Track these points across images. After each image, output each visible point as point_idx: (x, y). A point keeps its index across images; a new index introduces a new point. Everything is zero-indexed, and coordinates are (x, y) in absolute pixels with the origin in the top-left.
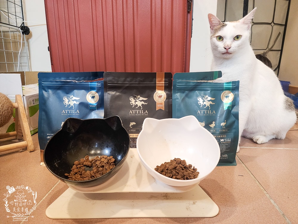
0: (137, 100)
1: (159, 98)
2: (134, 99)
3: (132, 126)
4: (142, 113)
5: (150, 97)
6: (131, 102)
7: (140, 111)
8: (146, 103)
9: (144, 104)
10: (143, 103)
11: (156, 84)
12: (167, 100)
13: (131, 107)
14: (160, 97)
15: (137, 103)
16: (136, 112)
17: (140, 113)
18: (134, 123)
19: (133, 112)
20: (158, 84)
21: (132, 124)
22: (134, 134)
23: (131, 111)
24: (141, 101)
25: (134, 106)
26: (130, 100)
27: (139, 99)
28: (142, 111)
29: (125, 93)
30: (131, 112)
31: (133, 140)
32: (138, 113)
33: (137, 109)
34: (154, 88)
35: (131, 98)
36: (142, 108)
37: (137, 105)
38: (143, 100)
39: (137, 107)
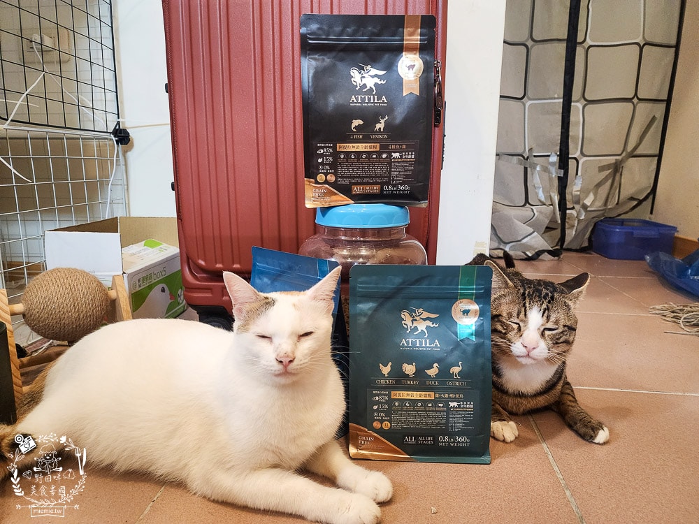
1: (409, 69)
2: (360, 73)
3: (356, 127)
4: (376, 101)
5: (390, 67)
6: (352, 79)
7: (372, 96)
8: (382, 82)
9: (380, 83)
10: (377, 80)
11: (403, 40)
12: (425, 75)
13: (353, 90)
14: (412, 67)
15: (365, 81)
16: (363, 100)
17: (372, 101)
18: (361, 122)
19: (357, 99)
20: (407, 40)
21: (356, 123)
22: (360, 145)
23: (353, 97)
24: (373, 77)
25: (359, 87)
26: (352, 74)
27: (370, 73)
28: (376, 97)
29: (342, 60)
30: (354, 99)
31: (359, 156)
32: (367, 101)
33: (366, 93)
34: (399, 49)
35: (354, 71)
36: (375, 91)
37: (365, 86)
38: (376, 76)
39: (365, 90)
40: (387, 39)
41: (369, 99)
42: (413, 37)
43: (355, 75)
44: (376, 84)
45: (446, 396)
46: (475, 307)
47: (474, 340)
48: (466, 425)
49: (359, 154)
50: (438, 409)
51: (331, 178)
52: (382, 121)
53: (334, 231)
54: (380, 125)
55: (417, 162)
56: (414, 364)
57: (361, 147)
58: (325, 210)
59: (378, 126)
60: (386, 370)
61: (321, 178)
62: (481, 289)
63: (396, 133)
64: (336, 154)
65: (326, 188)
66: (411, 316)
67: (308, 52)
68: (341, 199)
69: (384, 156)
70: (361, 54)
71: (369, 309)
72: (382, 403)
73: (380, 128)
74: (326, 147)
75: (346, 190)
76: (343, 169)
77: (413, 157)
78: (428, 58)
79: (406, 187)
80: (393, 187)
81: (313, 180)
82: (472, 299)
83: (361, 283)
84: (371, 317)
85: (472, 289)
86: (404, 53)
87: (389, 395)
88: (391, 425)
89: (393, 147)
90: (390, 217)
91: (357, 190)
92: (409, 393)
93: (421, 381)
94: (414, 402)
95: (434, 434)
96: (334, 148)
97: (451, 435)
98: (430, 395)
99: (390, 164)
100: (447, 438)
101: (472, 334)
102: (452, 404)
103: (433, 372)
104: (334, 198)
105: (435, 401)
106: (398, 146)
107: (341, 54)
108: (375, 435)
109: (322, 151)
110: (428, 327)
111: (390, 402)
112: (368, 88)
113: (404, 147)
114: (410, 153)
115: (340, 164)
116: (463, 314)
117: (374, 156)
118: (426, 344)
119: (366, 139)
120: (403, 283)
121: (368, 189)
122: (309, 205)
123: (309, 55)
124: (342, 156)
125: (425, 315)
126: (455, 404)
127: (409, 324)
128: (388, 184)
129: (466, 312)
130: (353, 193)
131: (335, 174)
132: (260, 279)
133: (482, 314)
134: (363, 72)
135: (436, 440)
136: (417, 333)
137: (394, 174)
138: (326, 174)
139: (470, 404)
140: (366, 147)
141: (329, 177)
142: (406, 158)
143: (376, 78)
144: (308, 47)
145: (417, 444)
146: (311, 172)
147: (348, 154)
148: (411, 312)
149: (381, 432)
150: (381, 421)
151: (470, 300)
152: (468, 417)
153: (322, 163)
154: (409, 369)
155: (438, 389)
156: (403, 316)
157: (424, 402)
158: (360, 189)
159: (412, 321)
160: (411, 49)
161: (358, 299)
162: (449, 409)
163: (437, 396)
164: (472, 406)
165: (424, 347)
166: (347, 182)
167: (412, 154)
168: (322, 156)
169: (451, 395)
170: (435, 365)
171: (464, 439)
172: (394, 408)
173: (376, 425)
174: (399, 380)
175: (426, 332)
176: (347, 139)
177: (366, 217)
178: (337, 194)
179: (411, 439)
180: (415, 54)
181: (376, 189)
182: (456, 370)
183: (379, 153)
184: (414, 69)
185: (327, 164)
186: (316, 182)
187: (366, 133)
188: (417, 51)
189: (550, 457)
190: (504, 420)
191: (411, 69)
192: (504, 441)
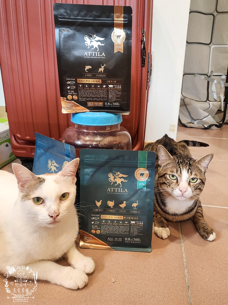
0: (92, 40)
1: (117, 38)
2: (90, 39)
3: (87, 70)
4: (99, 55)
5: (107, 36)
6: (85, 42)
7: (97, 53)
8: (102, 44)
9: (101, 45)
10: (99, 43)
11: (114, 20)
12: (127, 41)
13: (85, 48)
14: (118, 37)
15: (92, 44)
16: (91, 54)
17: (97, 55)
18: (90, 67)
19: (88, 54)
20: (116, 21)
21: (88, 67)
22: (90, 80)
23: (86, 53)
24: (97, 41)
26: (85, 39)
28: (99, 53)
29: (79, 31)
30: (86, 54)
31: (90, 86)
32: (93, 55)
33: (93, 51)
34: (112, 26)
35: (86, 37)
36: (98, 50)
37: (93, 46)
38: (99, 41)
39: (93, 49)
40: (104, 20)
41: (95, 54)
42: (119, 19)
44: (99, 46)
45: (129, 218)
46: (147, 172)
47: (145, 189)
48: (139, 233)
49: (90, 85)
50: (125, 224)
51: (75, 97)
52: (103, 67)
53: (80, 127)
54: (102, 69)
55: (123, 90)
56: (113, 201)
57: (91, 81)
58: (74, 114)
59: (100, 70)
60: (99, 204)
61: (70, 97)
62: (150, 163)
63: (110, 74)
64: (77, 84)
65: (73, 103)
66: (113, 176)
67: (59, 26)
68: (82, 109)
69: (104, 86)
70: (90, 28)
71: (91, 172)
72: (96, 221)
73: (101, 71)
74: (71, 80)
75: (84, 104)
76: (82, 93)
77: (120, 87)
78: (128, 32)
79: (117, 104)
80: (110, 103)
81: (65, 98)
82: (145, 168)
83: (86, 158)
84: (92, 176)
85: (145, 163)
86: (115, 28)
87: (100, 217)
88: (101, 232)
89: (109, 81)
90: (108, 119)
91: (90, 104)
92: (110, 216)
93: (117, 210)
94: (112, 221)
95: (123, 237)
96: (76, 81)
97: (132, 237)
98: (121, 218)
99: (108, 91)
100: (129, 239)
101: (144, 186)
102: (132, 222)
103: (123, 206)
104: (78, 108)
105: (123, 221)
106: (112, 81)
107: (79, 27)
108: (93, 236)
109: (69, 83)
110: (122, 182)
111: (100, 220)
112: (94, 48)
113: (115, 82)
114: (117, 85)
115: (80, 90)
116: (141, 175)
117: (99, 86)
118: (120, 191)
119: (94, 77)
120: (109, 159)
121: (97, 104)
122: (64, 111)
123: (60, 27)
124: (81, 86)
125: (121, 175)
126: (134, 222)
127: (112, 180)
128: (107, 101)
129: (142, 175)
130: (88, 106)
131: (77, 95)
132: (40, 150)
133: (150, 176)
134: (91, 38)
135: (123, 239)
136: (116, 185)
137: (110, 96)
138: (72, 95)
139: (142, 222)
140: (94, 81)
141: (74, 97)
142: (116, 88)
143: (99, 42)
144: (59, 23)
145: (114, 241)
146: (64, 94)
147: (84, 84)
148: (114, 174)
149: (96, 235)
150: (96, 230)
151: (144, 169)
152: (140, 229)
153: (70, 89)
154: (111, 204)
155: (125, 214)
156: (109, 176)
157: (118, 221)
158: (92, 104)
159: (114, 178)
160: (119, 26)
161: (85, 166)
162: (130, 225)
163: (125, 218)
164: (142, 224)
165: (119, 192)
166: (84, 100)
167: (120, 86)
168: (69, 85)
169: (132, 218)
170: (125, 202)
171: (138, 240)
172: (102, 223)
173: (93, 231)
174: (106, 210)
175: (121, 184)
176: (83, 76)
177: (95, 119)
178: (79, 106)
179: (111, 239)
180: (121, 29)
181: (101, 104)
182: (135, 205)
183: (101, 85)
184: (121, 38)
185: (72, 90)
186: (67, 99)
187: (93, 73)
188: (122, 27)
189: (183, 248)
190: (164, 227)
191: (119, 38)
192: (162, 238)
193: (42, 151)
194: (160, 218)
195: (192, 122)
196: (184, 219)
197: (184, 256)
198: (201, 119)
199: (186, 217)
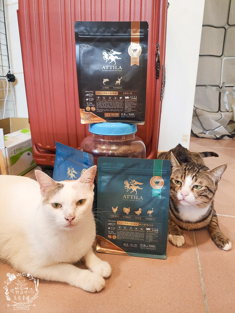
0: (110, 55)
1: (134, 52)
2: (107, 53)
3: (105, 83)
4: (116, 69)
5: (124, 51)
6: (103, 57)
7: (114, 66)
8: (119, 58)
9: (118, 59)
10: (117, 57)
11: (130, 35)
12: (142, 55)
13: (103, 62)
14: (135, 50)
15: (110, 58)
16: (109, 68)
17: (114, 69)
18: (108, 80)
19: (106, 67)
20: (133, 35)
21: (105, 80)
23: (104, 66)
24: (114, 55)
25: (107, 61)
26: (103, 54)
27: (113, 54)
28: (116, 66)
29: (97, 46)
30: (104, 68)
31: (107, 98)
32: (111, 69)
33: (111, 64)
34: (128, 41)
35: (104, 52)
36: (115, 63)
37: (110, 60)
38: (116, 55)
39: (110, 63)
40: (121, 35)
41: (112, 68)
42: (136, 34)
43: (105, 54)
44: (116, 60)
45: (145, 225)
46: (162, 180)
47: (161, 197)
48: (154, 240)
49: (107, 97)
50: (140, 231)
51: (93, 109)
52: (119, 80)
53: (97, 136)
54: (118, 82)
55: (139, 101)
56: (129, 208)
57: (108, 93)
58: (92, 125)
59: (117, 82)
60: (115, 210)
61: (88, 108)
62: (165, 172)
63: (127, 86)
64: (95, 97)
65: (91, 114)
66: (129, 183)
67: (79, 42)
68: (99, 119)
69: (121, 98)
70: (108, 43)
71: (108, 179)
72: (112, 226)
73: (118, 84)
74: (90, 93)
75: (101, 115)
76: (99, 104)
77: (136, 99)
78: (144, 46)
79: (133, 114)
80: (126, 114)
81: (84, 110)
82: (160, 176)
83: (103, 166)
84: (109, 183)
85: (161, 171)
86: (131, 43)
87: (116, 223)
88: (117, 237)
89: (125, 93)
90: (123, 129)
91: (107, 115)
92: (126, 222)
93: (132, 217)
94: (128, 227)
95: (138, 243)
96: (94, 93)
97: (147, 244)
98: (137, 224)
99: (124, 102)
100: (144, 245)
101: (159, 194)
102: (147, 229)
103: (138, 212)
104: (95, 119)
105: (139, 227)
106: (128, 93)
107: (97, 43)
108: (109, 241)
109: (88, 95)
110: (137, 189)
111: (116, 226)
112: (112, 61)
113: (131, 93)
114: (133, 97)
115: (98, 102)
116: (156, 184)
117: (115, 98)
118: (136, 198)
119: (111, 89)
120: (125, 167)
121: (113, 115)
122: (83, 122)
123: (80, 44)
124: (98, 98)
125: (136, 183)
126: (149, 229)
127: (128, 187)
128: (123, 112)
129: (157, 183)
130: (105, 117)
131: (95, 107)
132: (60, 158)
133: (165, 184)
134: (109, 53)
135: (139, 246)
136: (132, 192)
137: (126, 107)
138: (91, 107)
139: (157, 230)
140: (111, 93)
141: (92, 108)
142: (132, 99)
144: (80, 39)
145: (129, 247)
146: (82, 105)
147: (101, 97)
148: (129, 181)
149: (112, 240)
150: (112, 235)
151: (159, 177)
152: (155, 236)
153: (88, 101)
154: (127, 210)
155: (140, 221)
156: (125, 183)
157: (134, 227)
158: (109, 115)
159: (130, 186)
160: (135, 40)
161: (102, 174)
162: (146, 232)
163: (140, 224)
164: (157, 231)
165: (135, 200)
166: (102, 111)
167: (135, 97)
168: (88, 97)
169: (147, 225)
170: (140, 209)
171: (154, 246)
172: (118, 229)
173: (110, 237)
174: (122, 216)
175: (136, 192)
176: (100, 89)
177: (111, 130)
178: (97, 117)
179: (127, 245)
180: (137, 43)
181: (117, 115)
182: (150, 212)
183: (118, 97)
184: (137, 51)
185: (91, 102)
186: (86, 111)
187: (111, 86)
188: (138, 41)
189: (198, 257)
190: (178, 235)
191: (135, 52)
192: (176, 246)
193: (62, 159)
194: (175, 226)
195: (204, 132)
196: (198, 228)
197: (199, 264)
198: (213, 129)
199: (200, 225)
